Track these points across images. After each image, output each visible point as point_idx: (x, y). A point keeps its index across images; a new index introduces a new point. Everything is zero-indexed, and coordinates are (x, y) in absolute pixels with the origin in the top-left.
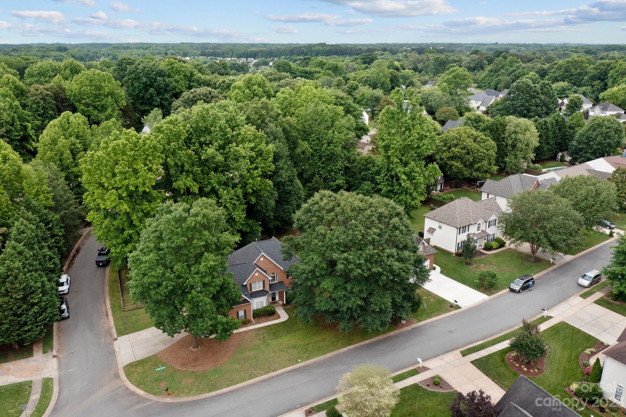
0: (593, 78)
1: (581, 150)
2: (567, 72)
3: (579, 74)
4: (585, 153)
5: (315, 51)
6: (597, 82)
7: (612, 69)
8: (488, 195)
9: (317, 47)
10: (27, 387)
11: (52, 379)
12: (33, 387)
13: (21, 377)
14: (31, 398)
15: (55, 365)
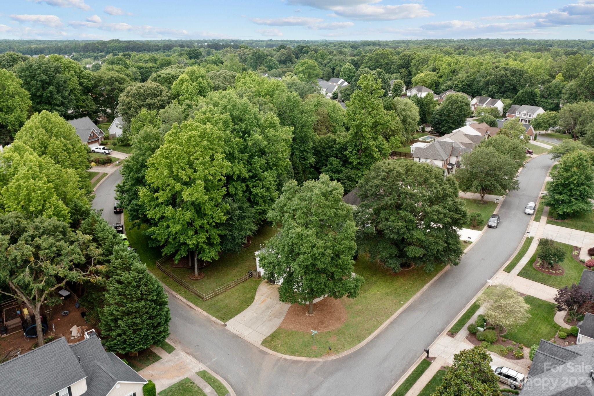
0: (400, 67)
1: (443, 121)
2: (377, 62)
3: (387, 64)
4: (446, 123)
5: (111, 47)
6: (403, 70)
7: (412, 59)
8: (420, 159)
9: (113, 43)
10: (189, 384)
11: (205, 371)
12: (195, 382)
13: (173, 377)
14: (205, 392)
15: (193, 360)
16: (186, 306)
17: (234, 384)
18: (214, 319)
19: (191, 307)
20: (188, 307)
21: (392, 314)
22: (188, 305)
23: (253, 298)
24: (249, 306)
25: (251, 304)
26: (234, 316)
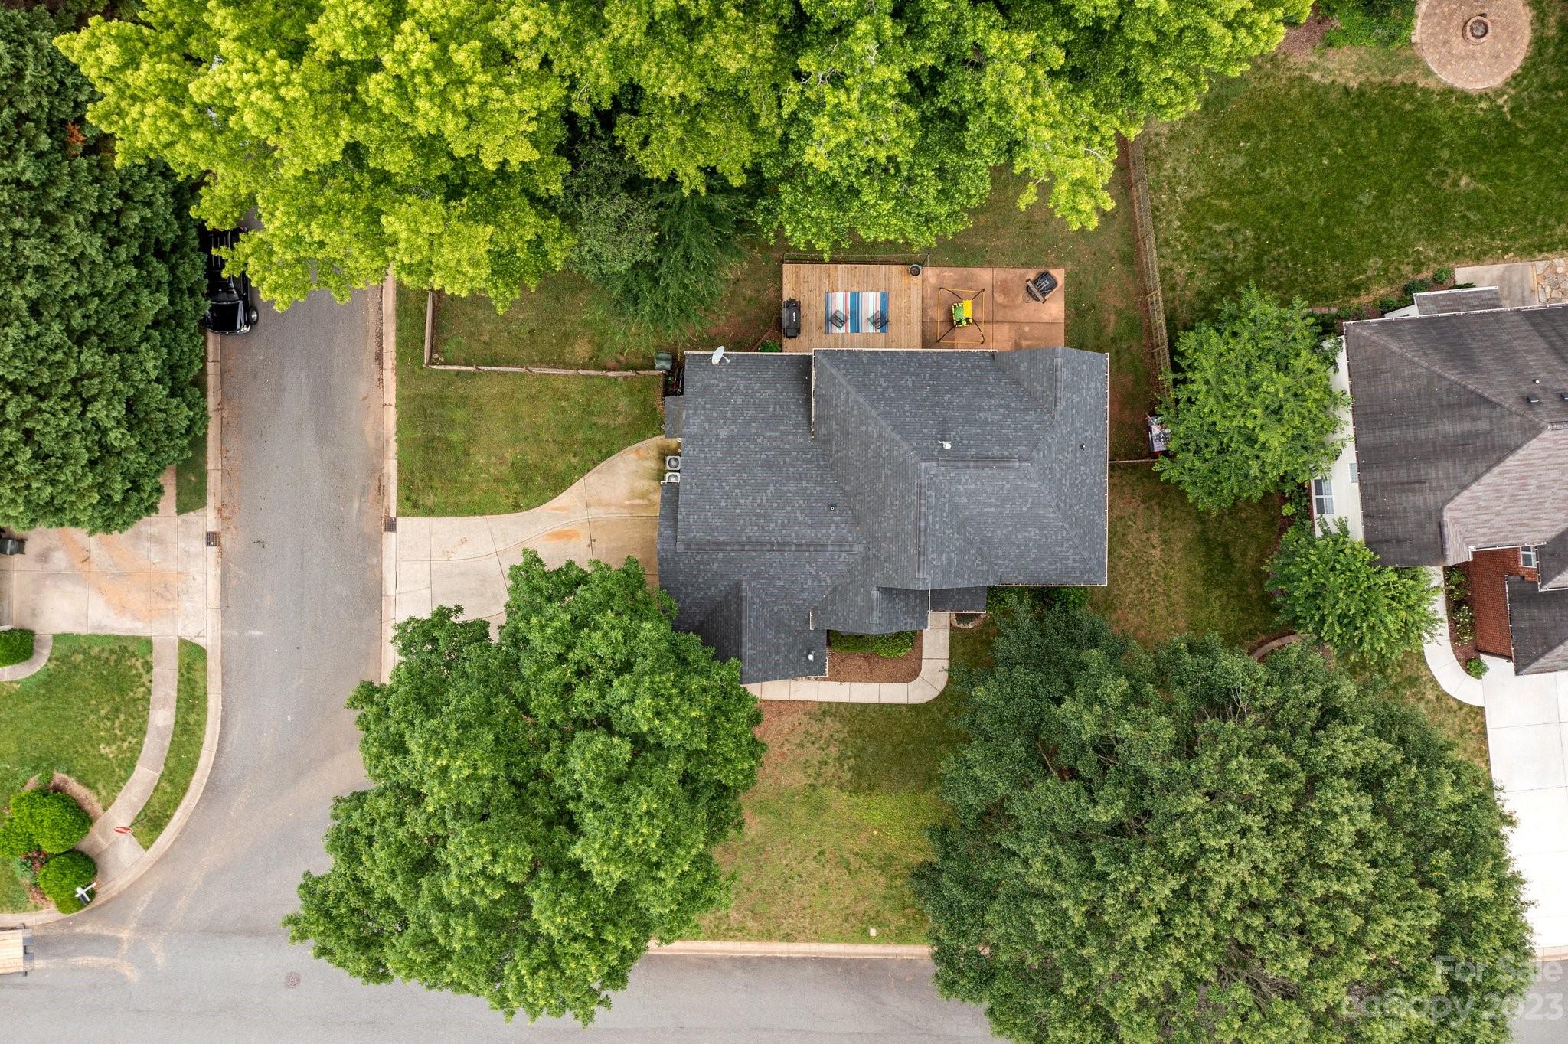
10: (139, 664)
11: (204, 650)
12: (155, 670)
13: (122, 609)
14: (151, 719)
15: (213, 585)
16: (373, 333)
17: (227, 750)
18: (391, 467)
19: (379, 357)
20: (372, 346)
21: (787, 938)
22: (380, 336)
23: (558, 484)
24: (516, 507)
25: (529, 507)
26: (444, 513)
